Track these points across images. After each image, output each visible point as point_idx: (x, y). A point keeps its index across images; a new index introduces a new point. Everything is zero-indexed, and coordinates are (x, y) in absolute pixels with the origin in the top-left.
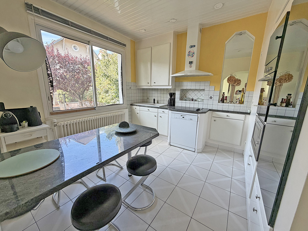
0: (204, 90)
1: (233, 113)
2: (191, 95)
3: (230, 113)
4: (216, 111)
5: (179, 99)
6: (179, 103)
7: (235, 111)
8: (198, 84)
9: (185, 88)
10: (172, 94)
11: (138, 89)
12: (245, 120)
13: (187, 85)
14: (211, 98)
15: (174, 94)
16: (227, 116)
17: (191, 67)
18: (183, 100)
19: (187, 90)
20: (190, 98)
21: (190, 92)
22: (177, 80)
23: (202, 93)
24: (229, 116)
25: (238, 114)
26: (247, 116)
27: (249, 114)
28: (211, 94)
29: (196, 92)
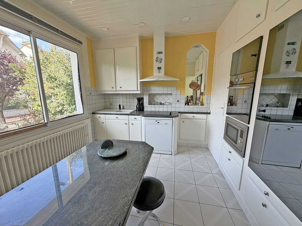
0: (171, 94)
1: (198, 114)
2: (159, 99)
3: (196, 114)
4: (184, 113)
5: (148, 104)
6: (148, 108)
7: (199, 111)
8: (165, 89)
9: (153, 92)
10: (140, 99)
11: (99, 95)
12: (207, 119)
13: (155, 90)
14: (178, 101)
15: (142, 99)
16: (193, 117)
17: (159, 72)
18: (152, 104)
19: (155, 95)
20: (158, 102)
21: (158, 97)
22: (144, 85)
23: (169, 96)
24: (195, 117)
25: (202, 114)
26: (208, 115)
27: (210, 113)
28: (178, 98)
29: (163, 96)
